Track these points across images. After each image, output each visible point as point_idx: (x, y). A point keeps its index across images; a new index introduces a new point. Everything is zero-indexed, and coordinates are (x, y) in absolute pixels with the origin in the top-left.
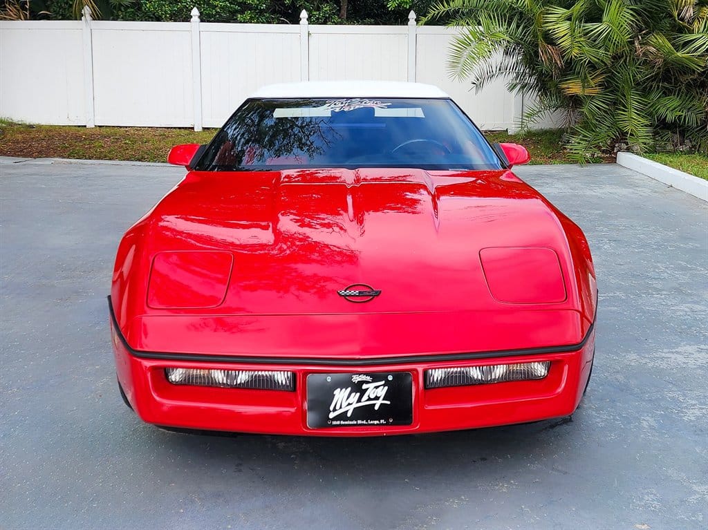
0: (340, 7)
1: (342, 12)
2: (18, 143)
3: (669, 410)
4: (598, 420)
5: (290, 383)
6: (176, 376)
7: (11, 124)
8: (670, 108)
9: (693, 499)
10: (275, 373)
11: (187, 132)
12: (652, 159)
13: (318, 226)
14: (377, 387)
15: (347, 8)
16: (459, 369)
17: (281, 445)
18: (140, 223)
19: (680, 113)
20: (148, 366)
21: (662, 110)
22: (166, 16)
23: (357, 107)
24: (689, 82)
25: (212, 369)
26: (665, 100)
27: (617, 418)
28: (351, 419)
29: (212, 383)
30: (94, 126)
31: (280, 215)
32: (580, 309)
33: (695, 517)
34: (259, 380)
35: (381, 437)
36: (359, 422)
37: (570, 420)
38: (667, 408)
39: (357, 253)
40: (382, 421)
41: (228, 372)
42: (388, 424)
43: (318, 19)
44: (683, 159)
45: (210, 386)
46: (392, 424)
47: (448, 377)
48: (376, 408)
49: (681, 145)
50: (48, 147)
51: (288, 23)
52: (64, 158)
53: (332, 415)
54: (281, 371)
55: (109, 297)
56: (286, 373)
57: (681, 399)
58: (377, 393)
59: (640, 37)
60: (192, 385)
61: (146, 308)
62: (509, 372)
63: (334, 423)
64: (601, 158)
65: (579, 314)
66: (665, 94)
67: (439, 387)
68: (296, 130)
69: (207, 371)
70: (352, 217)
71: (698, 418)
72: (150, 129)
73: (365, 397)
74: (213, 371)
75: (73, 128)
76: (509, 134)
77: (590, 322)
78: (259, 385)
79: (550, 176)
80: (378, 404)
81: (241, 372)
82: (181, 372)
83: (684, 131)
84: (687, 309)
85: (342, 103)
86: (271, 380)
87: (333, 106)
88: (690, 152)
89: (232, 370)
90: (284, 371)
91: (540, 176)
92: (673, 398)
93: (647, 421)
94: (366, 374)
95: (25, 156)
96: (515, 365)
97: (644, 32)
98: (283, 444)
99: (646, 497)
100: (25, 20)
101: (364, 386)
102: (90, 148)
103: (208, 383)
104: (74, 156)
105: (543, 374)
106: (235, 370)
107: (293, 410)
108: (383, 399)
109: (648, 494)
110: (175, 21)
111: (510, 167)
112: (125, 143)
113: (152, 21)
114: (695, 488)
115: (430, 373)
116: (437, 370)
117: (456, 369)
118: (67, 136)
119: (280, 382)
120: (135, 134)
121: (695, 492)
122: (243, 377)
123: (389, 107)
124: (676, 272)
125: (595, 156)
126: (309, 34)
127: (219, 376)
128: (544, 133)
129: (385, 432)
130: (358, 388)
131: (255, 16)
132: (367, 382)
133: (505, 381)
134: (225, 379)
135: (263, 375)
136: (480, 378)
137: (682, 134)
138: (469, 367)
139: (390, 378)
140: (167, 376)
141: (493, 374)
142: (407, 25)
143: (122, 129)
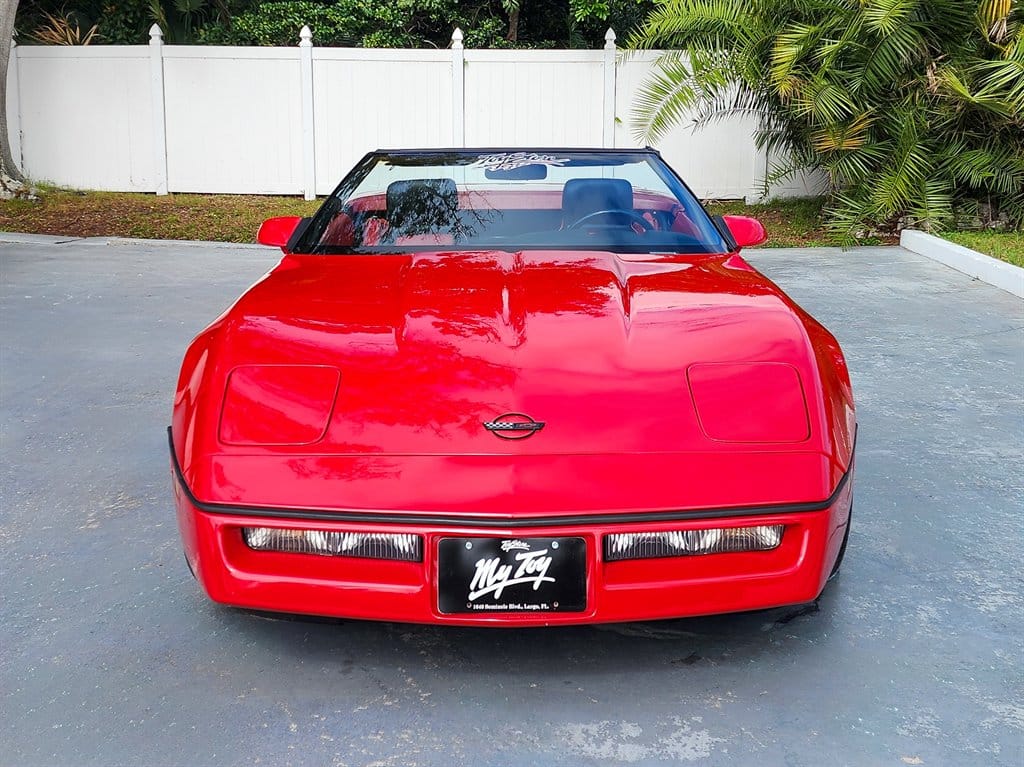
0: (508, 24)
1: (511, 30)
2: (62, 216)
3: (959, 597)
4: (856, 609)
5: (415, 549)
6: (258, 539)
7: (53, 190)
8: (976, 167)
9: (987, 723)
10: (395, 536)
11: (294, 201)
12: (952, 240)
13: (469, 333)
14: (536, 558)
15: (519, 24)
16: (653, 535)
17: (407, 637)
18: (215, 325)
19: (991, 174)
20: (219, 524)
21: (964, 170)
22: (264, 38)
23: (521, 164)
24: (1005, 129)
25: (307, 529)
26: (969, 156)
27: (884, 606)
28: (499, 602)
29: (308, 549)
30: (166, 194)
31: (407, 317)
32: (831, 453)
33: (988, 748)
34: (373, 546)
35: (542, 627)
36: (512, 606)
37: (816, 609)
38: (956, 594)
39: (517, 371)
40: (543, 606)
41: (329, 535)
42: (551, 609)
43: (476, 40)
44: (996, 240)
45: (305, 554)
46: (558, 610)
47: (638, 545)
48: (536, 586)
49: (993, 220)
50: (103, 223)
51: (434, 48)
52: (125, 237)
53: (473, 596)
54: (402, 534)
55: (170, 428)
56: (409, 536)
57: (977, 581)
58: (536, 565)
59: (934, 65)
60: (280, 552)
61: (219, 445)
62: (724, 540)
63: (476, 607)
64: (877, 238)
65: (827, 459)
66: (971, 147)
67: (624, 560)
68: (437, 200)
69: (300, 533)
70: (507, 321)
71: (1000, 608)
72: (243, 197)
73: (520, 572)
74: (308, 532)
75: (138, 195)
76: (747, 204)
77: (843, 470)
78: (373, 553)
79: (803, 264)
80: (537, 582)
81: (347, 534)
82: (264, 534)
83: (997, 200)
84: (991, 454)
85: (500, 159)
86: (389, 547)
87: (487, 163)
88: (1007, 230)
89: (334, 531)
90: (407, 534)
91: (788, 263)
92: (965, 580)
93: (928, 611)
94: (523, 539)
95: (71, 234)
96: (734, 530)
97: (940, 58)
98: (409, 635)
99: (920, 719)
100: (74, 44)
101: (519, 557)
102: (161, 223)
103: (302, 549)
104: (138, 235)
105: (773, 543)
106: (339, 531)
107: (416, 589)
108: (546, 575)
109: (922, 714)
110: (278, 45)
111: (738, 249)
112: (209, 217)
113: (246, 45)
114: (991, 707)
115: (613, 539)
116: (622, 535)
117: (648, 535)
118: (130, 207)
119: (402, 549)
120: (222, 204)
121: (991, 713)
122: (350, 542)
123: (567, 164)
124: (979, 402)
125: (870, 235)
126: (464, 62)
127: (317, 539)
128: (797, 202)
129: (546, 621)
131: (387, 37)
132: (523, 551)
133: (718, 552)
134: (325, 543)
135: (377, 539)
136: (683, 547)
137: (996, 203)
138: (667, 530)
139: (555, 545)
140: (245, 539)
141: (702, 542)
142: (603, 48)
143: (205, 197)
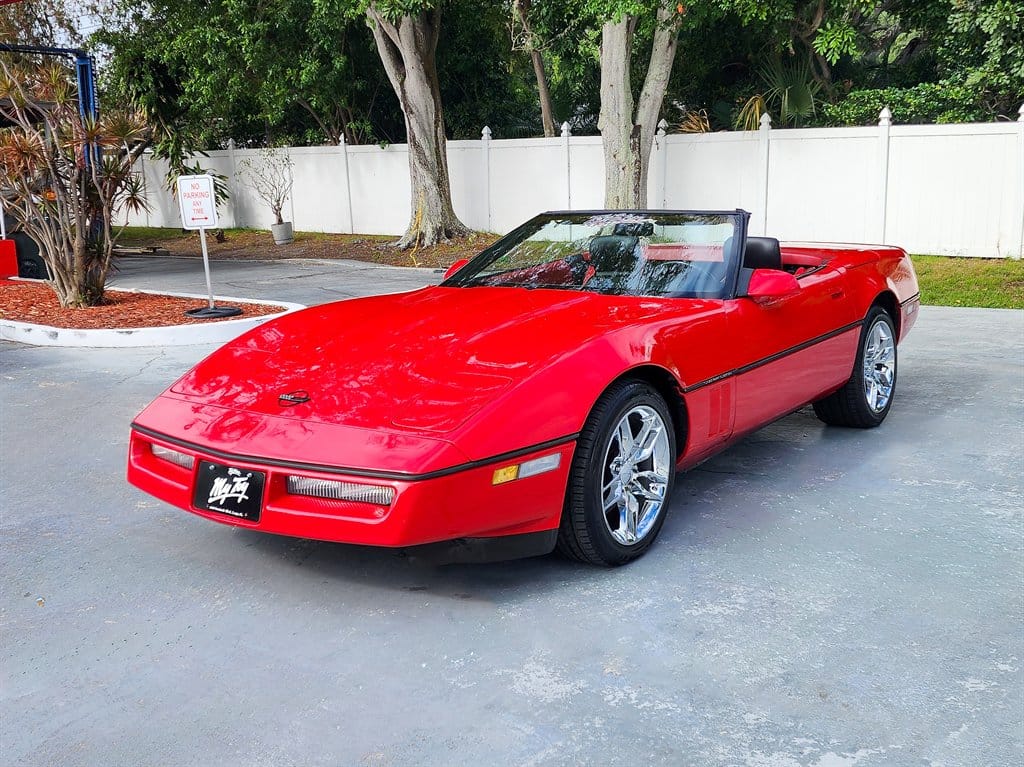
14: (242, 482)
28: (222, 507)
36: (227, 511)
40: (241, 514)
42: (243, 517)
46: (246, 518)
48: (239, 501)
53: (210, 500)
58: (241, 485)
63: (211, 508)
67: (299, 495)
73: (233, 490)
80: (241, 497)
94: (239, 468)
101: (235, 479)
107: (186, 488)
108: (245, 494)
130: (231, 480)
131: (960, 114)
132: (238, 476)
